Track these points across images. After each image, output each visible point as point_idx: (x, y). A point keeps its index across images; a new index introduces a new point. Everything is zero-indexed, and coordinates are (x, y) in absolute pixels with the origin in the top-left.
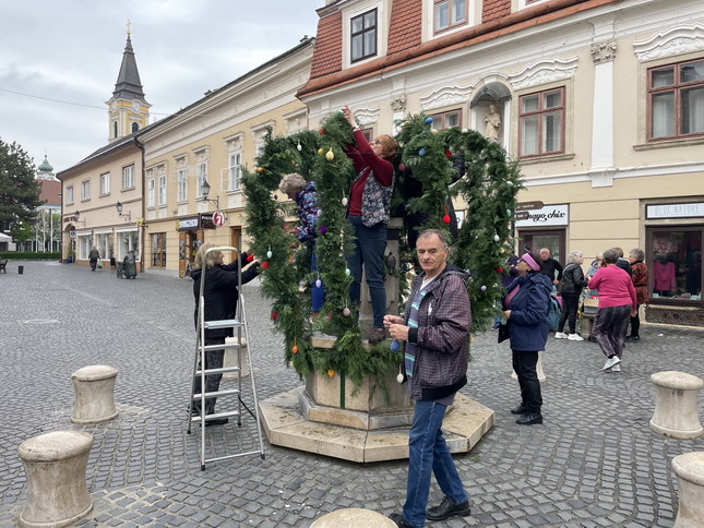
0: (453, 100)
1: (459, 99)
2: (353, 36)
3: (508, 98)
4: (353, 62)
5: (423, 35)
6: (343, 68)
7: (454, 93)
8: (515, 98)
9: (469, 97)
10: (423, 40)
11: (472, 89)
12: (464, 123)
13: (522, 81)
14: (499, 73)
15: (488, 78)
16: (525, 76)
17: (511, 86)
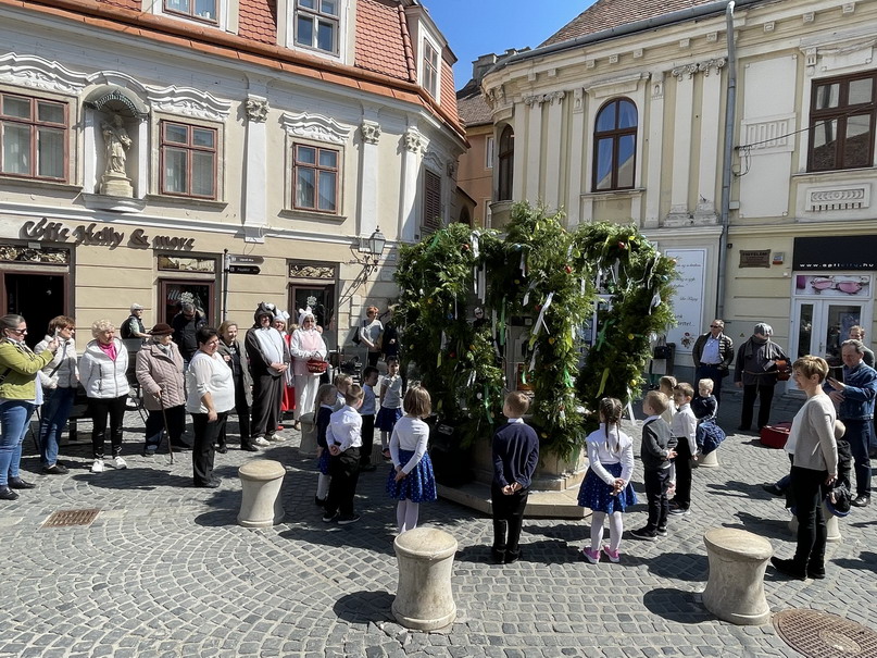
0: (48, 85)
1: (63, 88)
3: (147, 116)
7: (52, 75)
8: (155, 120)
11: (86, 82)
12: (73, 123)
13: (164, 103)
14: (132, 79)
15: (114, 79)
16: (168, 99)
17: (148, 102)
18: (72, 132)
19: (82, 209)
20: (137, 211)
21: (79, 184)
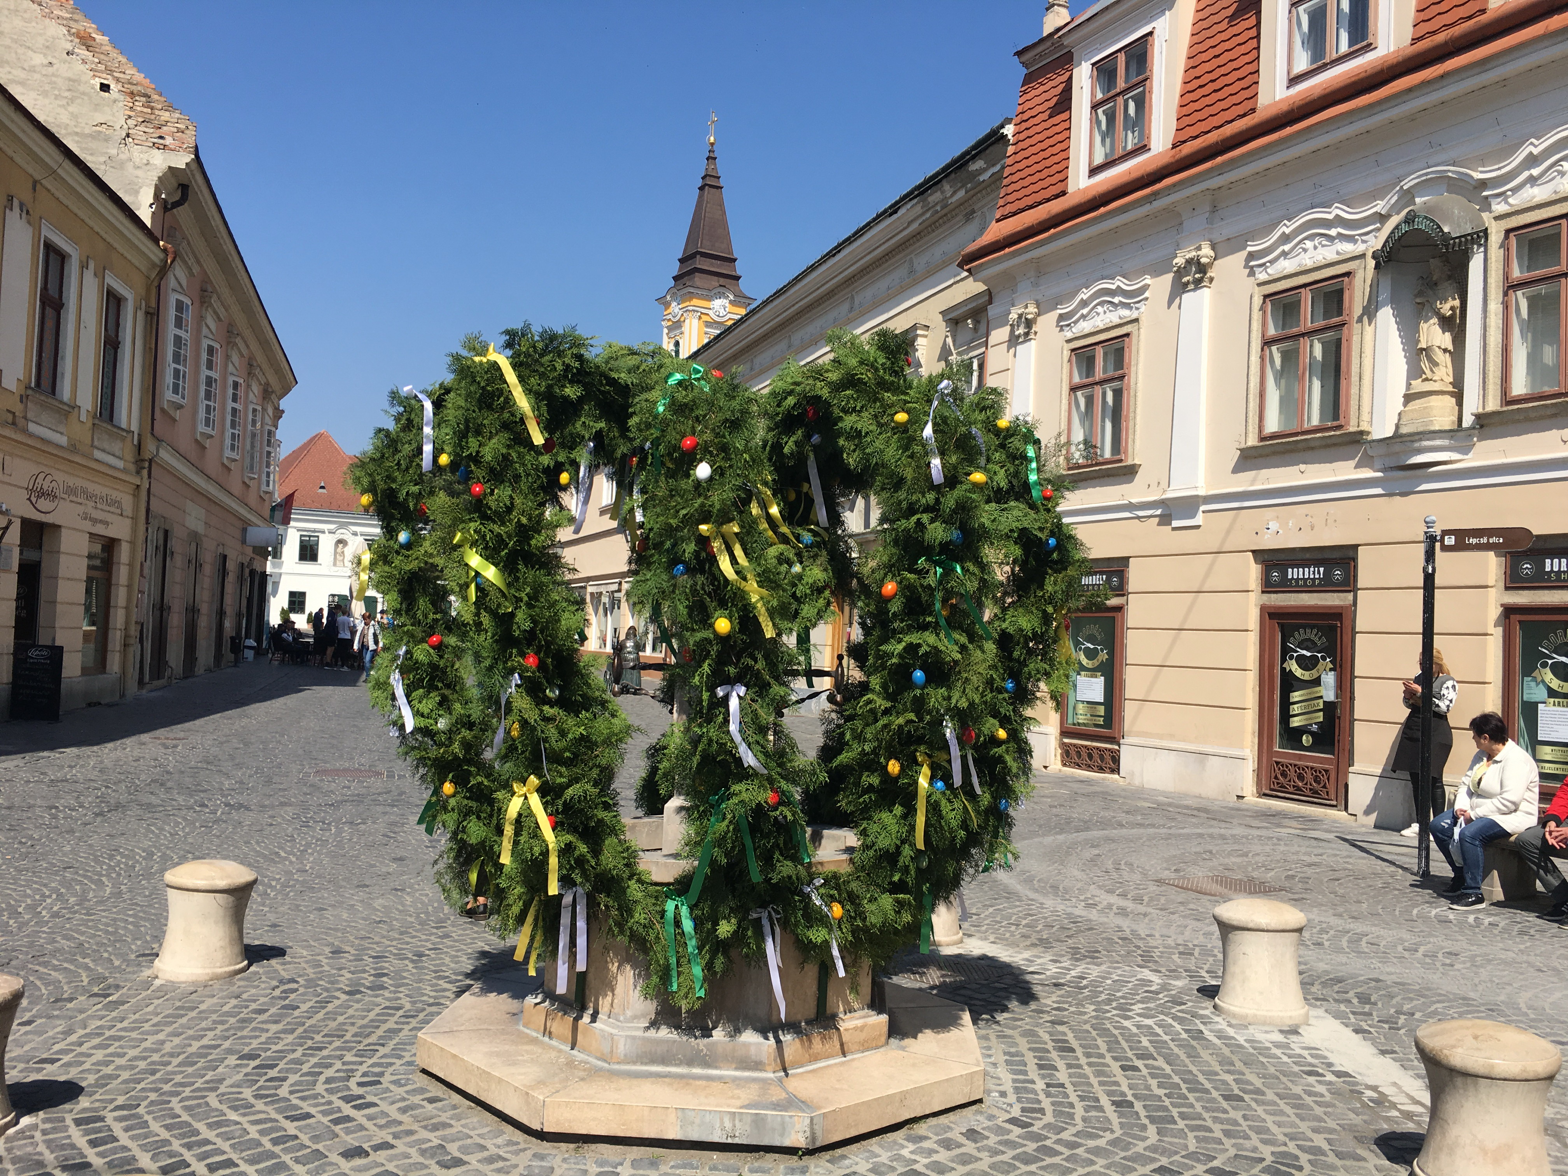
0: (1328, 253)
1: (1348, 248)
2: (1095, 107)
3: (1481, 236)
4: (1094, 171)
5: (1262, 88)
6: (1071, 189)
7: (1333, 232)
8: (1495, 238)
9: (1376, 242)
10: (1263, 100)
11: (1382, 218)
12: (1358, 311)
13: (1515, 190)
14: (1452, 171)
15: (1423, 186)
16: (1526, 174)
17: (1486, 205)
18: (1357, 327)
19: (1367, 473)
20: (1454, 456)
21: (1364, 427)
